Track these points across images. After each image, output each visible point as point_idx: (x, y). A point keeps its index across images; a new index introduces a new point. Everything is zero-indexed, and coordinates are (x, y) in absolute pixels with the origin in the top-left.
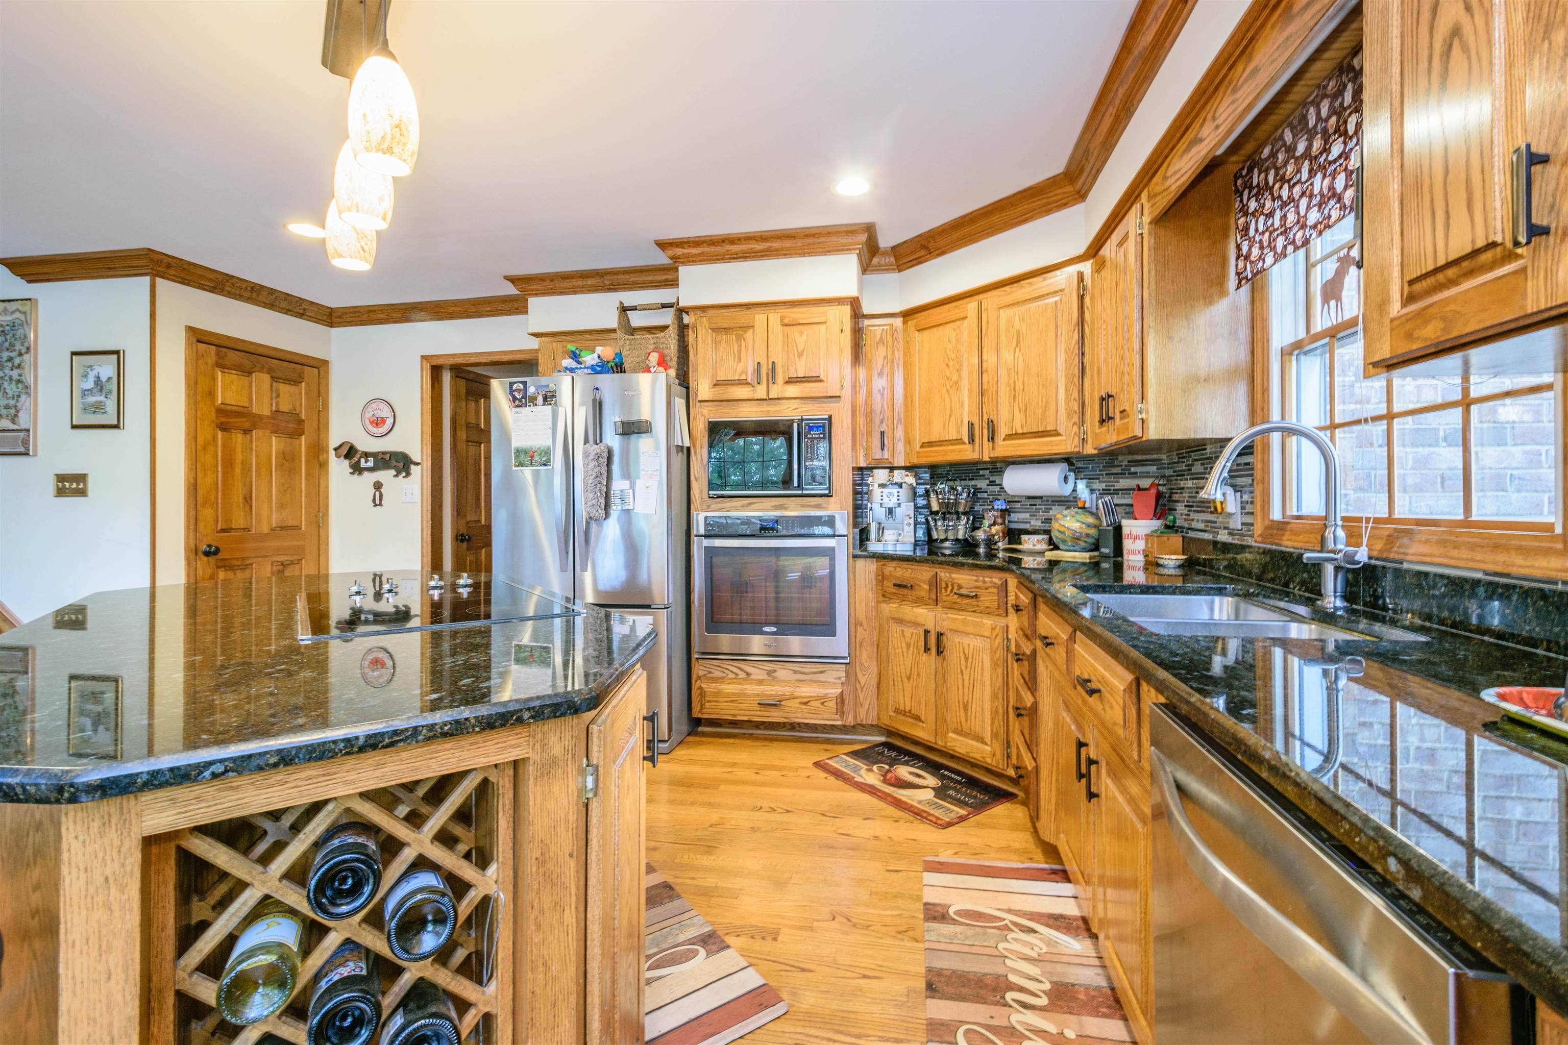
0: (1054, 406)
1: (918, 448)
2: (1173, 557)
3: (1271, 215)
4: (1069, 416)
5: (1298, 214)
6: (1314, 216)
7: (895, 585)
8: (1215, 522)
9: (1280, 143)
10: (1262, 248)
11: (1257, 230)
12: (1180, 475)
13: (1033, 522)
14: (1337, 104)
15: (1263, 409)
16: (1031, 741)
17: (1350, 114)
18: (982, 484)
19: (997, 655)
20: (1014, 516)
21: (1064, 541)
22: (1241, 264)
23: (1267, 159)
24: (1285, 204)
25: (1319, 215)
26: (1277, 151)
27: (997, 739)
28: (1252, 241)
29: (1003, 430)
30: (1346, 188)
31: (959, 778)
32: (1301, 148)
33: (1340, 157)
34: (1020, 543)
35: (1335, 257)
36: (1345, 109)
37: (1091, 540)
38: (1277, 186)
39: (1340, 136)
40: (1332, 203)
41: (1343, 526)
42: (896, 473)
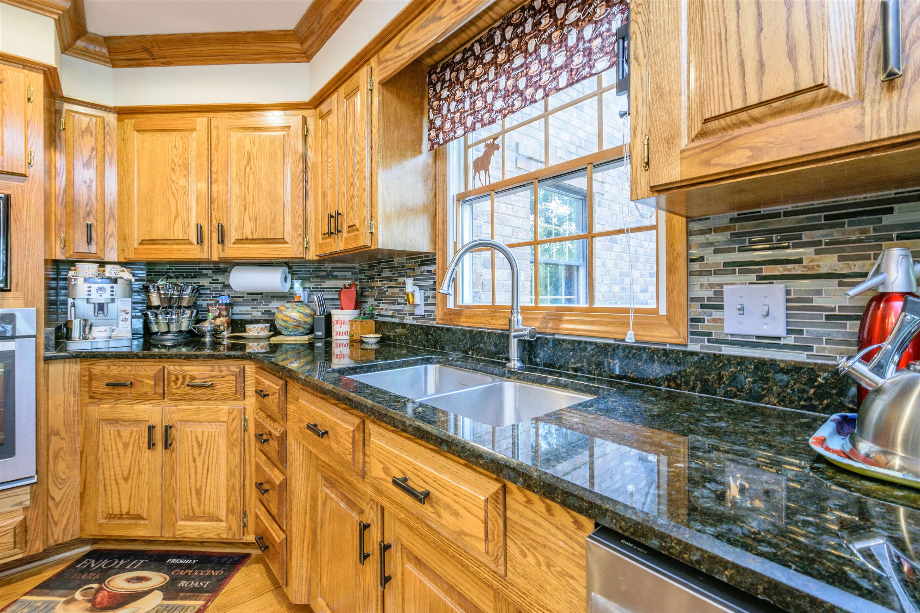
0: (282, 219)
1: (136, 245)
2: (372, 336)
3: (461, 101)
4: (295, 228)
5: (486, 102)
6: (499, 104)
7: (107, 385)
8: (402, 310)
9: (470, 53)
10: (453, 122)
11: (449, 110)
12: (371, 278)
13: (254, 314)
14: (519, 31)
15: (443, 235)
16: (280, 515)
17: (531, 38)
18: (205, 282)
19: (235, 436)
20: (237, 309)
21: (287, 328)
22: (433, 134)
23: (458, 63)
24: (475, 94)
25: (503, 104)
26: (468, 58)
27: (233, 514)
28: (444, 119)
29: (233, 235)
30: (526, 87)
31: (189, 561)
32: (488, 57)
33: (522, 66)
34: (245, 331)
35: (484, 143)
36: (526, 35)
37: (308, 326)
38: (467, 82)
39: (522, 52)
40: (515, 96)
41: (521, 313)
42: (108, 268)
